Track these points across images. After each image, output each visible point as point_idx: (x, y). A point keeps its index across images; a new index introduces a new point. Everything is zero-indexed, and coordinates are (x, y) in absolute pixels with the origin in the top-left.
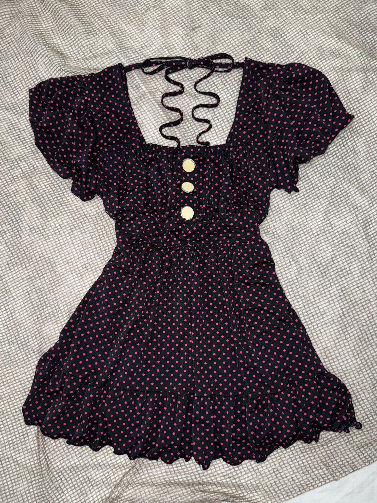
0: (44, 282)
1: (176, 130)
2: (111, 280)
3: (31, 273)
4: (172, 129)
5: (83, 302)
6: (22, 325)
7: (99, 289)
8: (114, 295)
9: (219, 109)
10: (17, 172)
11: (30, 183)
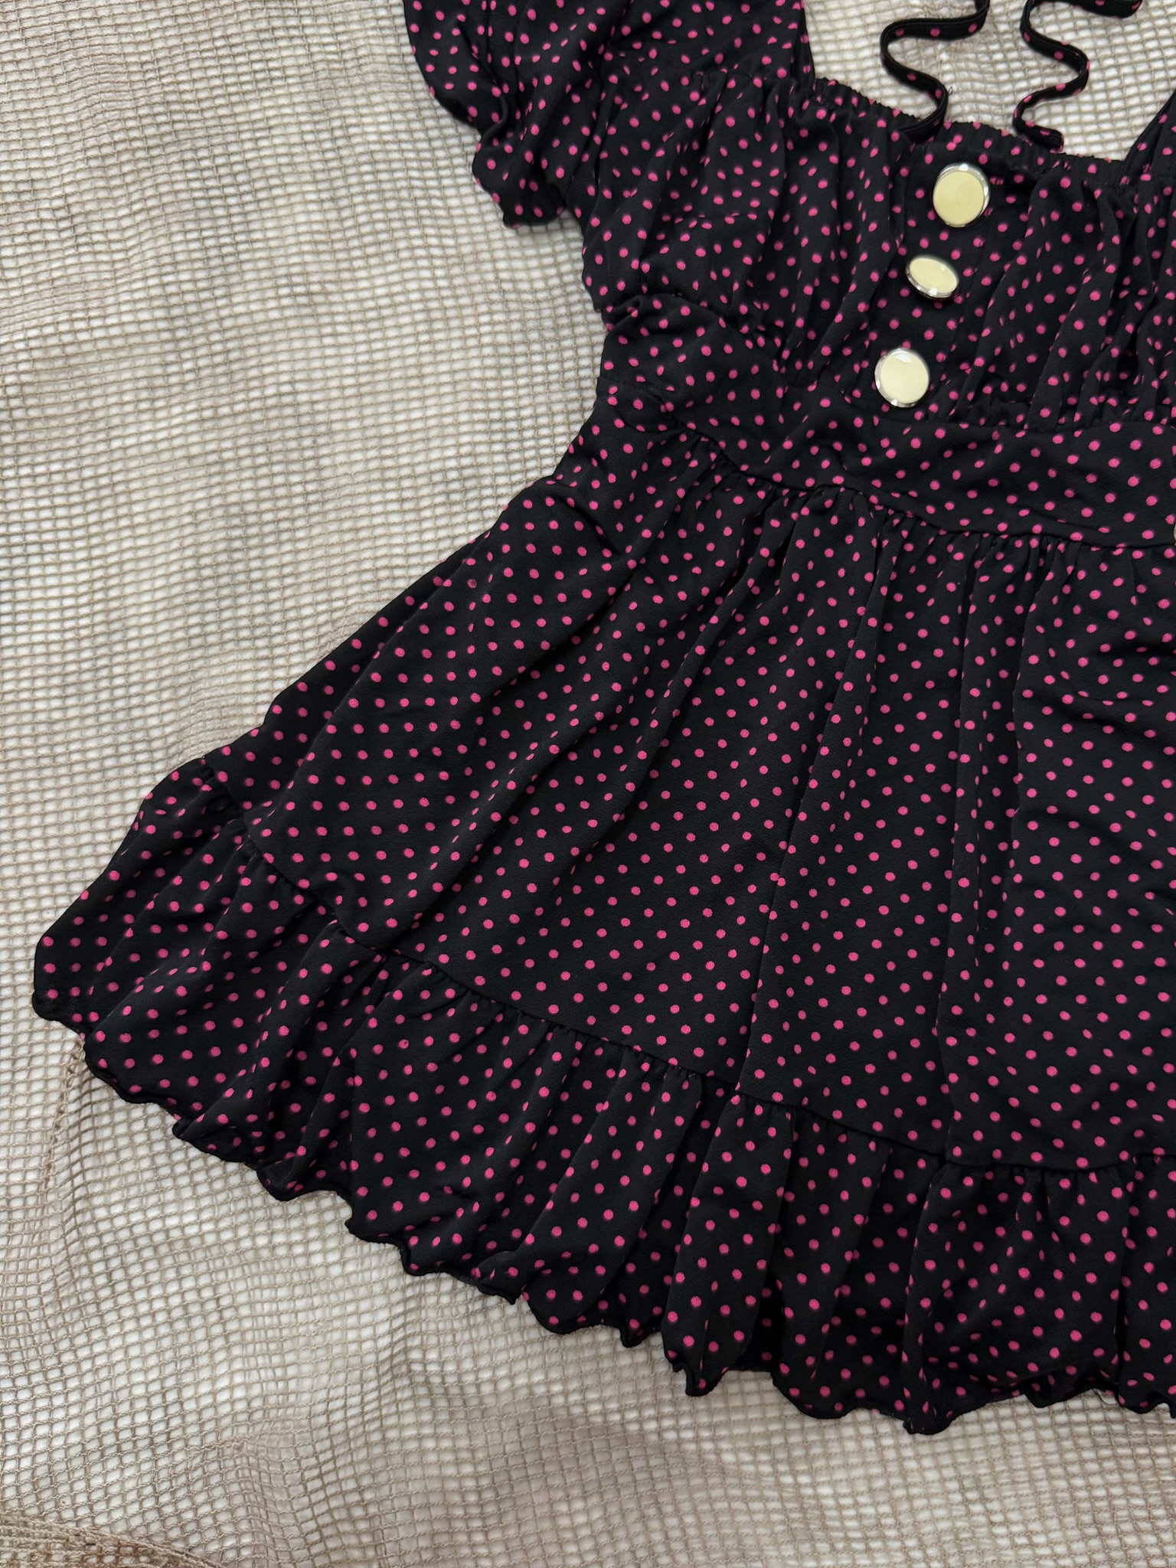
0: (265, 494)
1: (944, 56)
2: (531, 548)
3: (227, 444)
4: (930, 51)
5: (397, 610)
6: (133, 633)
7: (471, 572)
8: (526, 611)
9: (1130, 28)
10: (290, 56)
11: (322, 109)
